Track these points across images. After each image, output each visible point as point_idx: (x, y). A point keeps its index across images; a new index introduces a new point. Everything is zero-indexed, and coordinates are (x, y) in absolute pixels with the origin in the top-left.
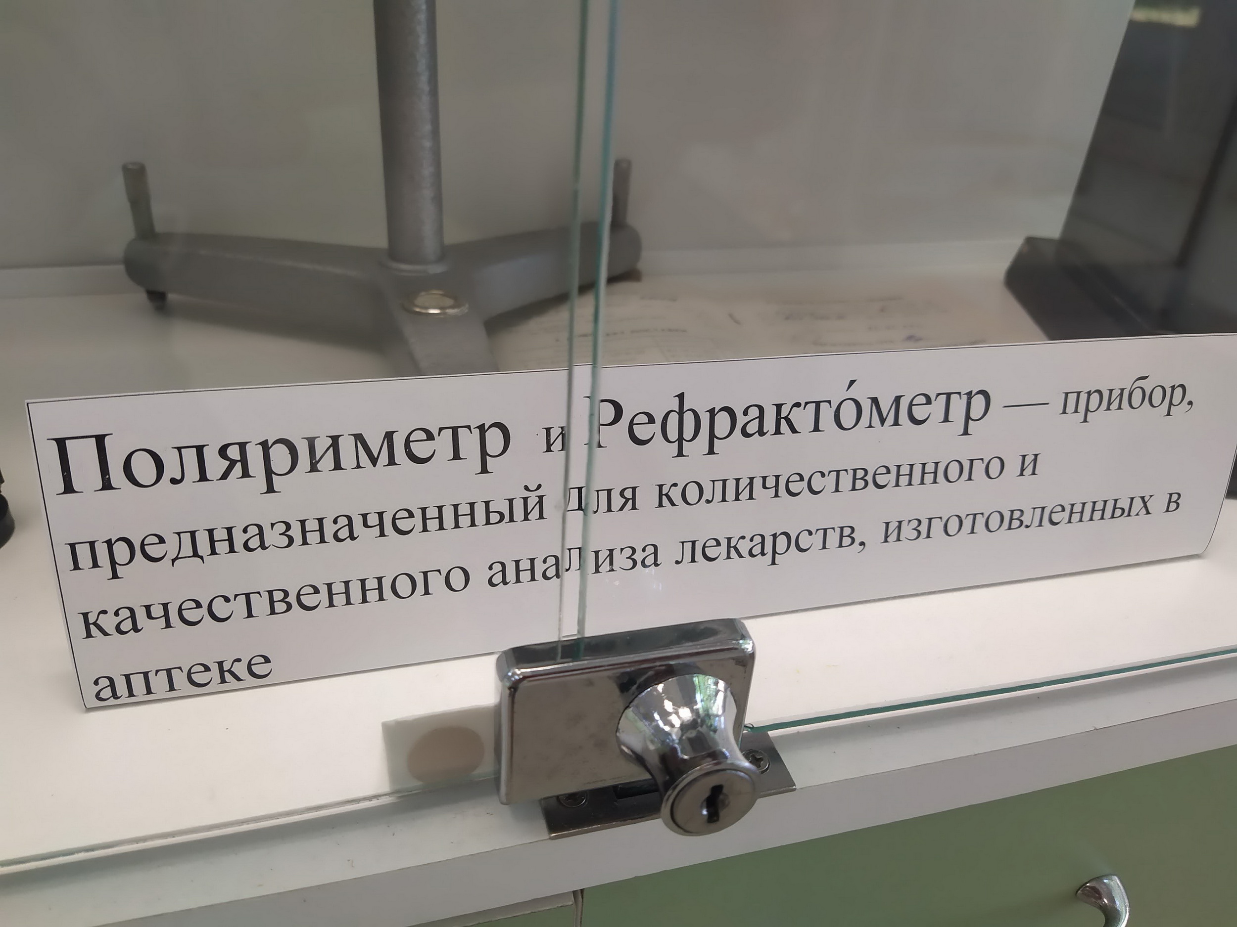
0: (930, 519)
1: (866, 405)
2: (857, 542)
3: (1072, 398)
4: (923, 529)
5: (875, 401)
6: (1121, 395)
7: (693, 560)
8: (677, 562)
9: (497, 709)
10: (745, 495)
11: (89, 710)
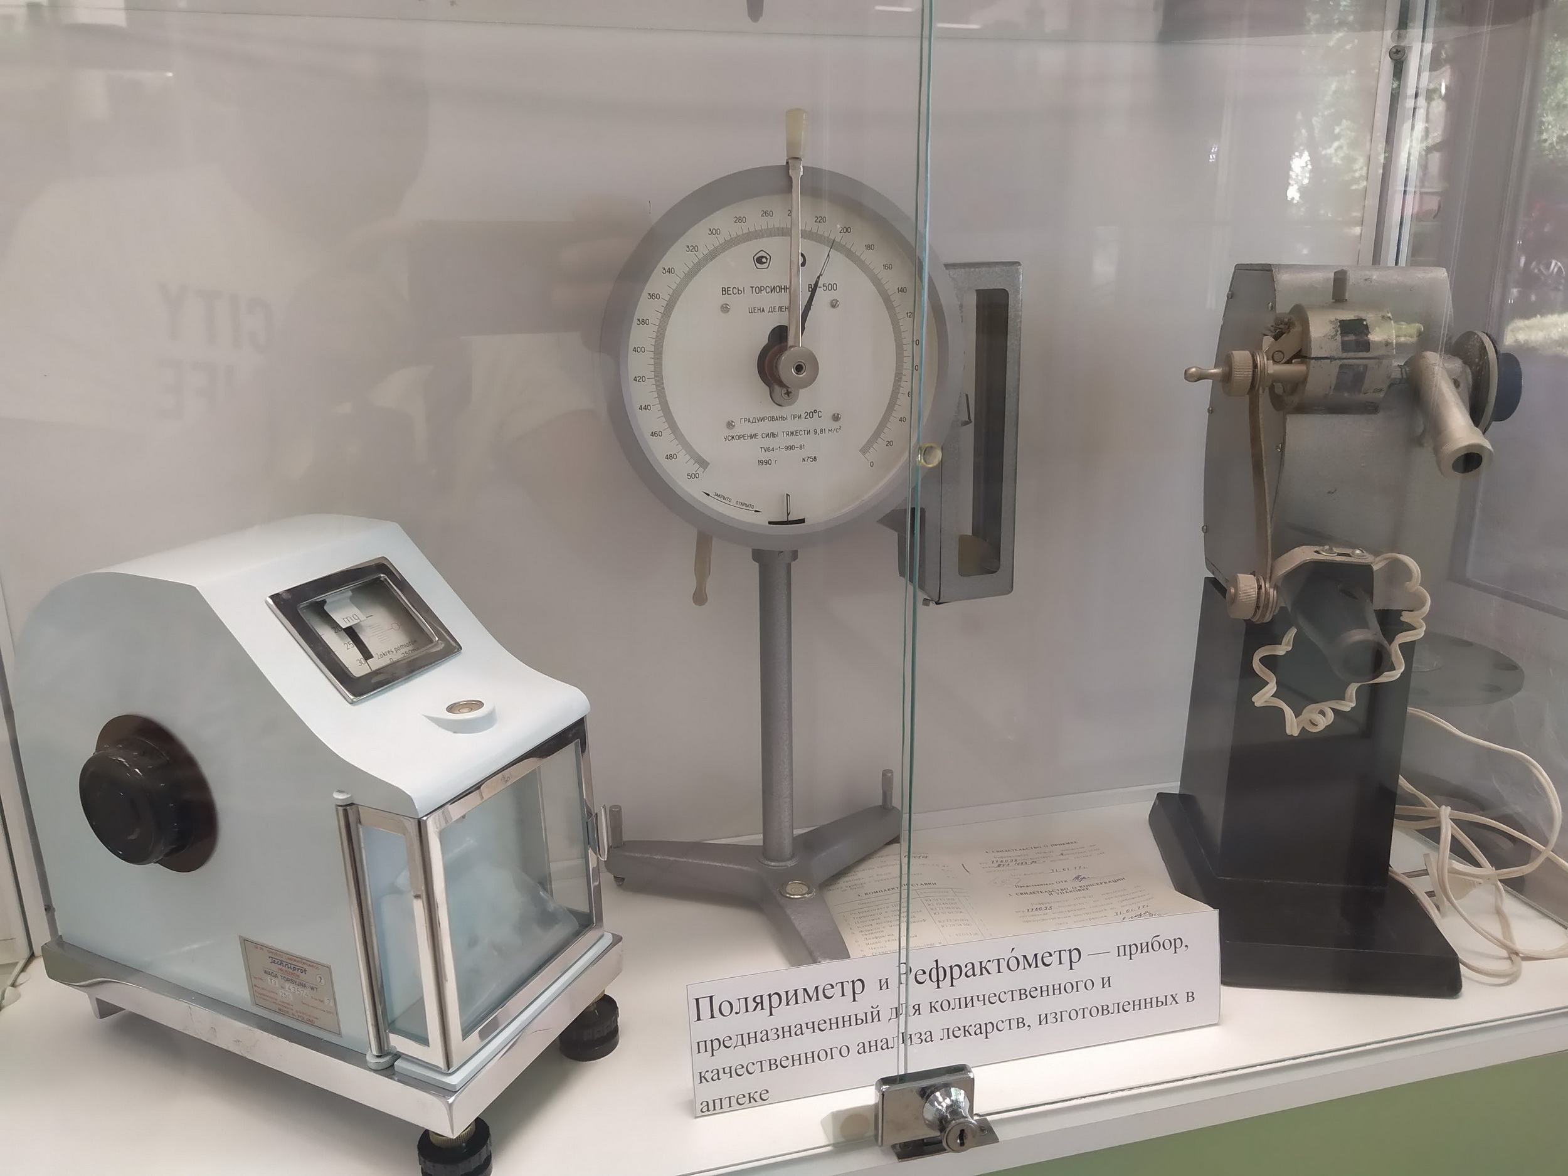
0: (1061, 1012)
1: (1021, 959)
2: (1026, 1025)
3: (1122, 949)
4: (1058, 1017)
5: (1025, 957)
6: (1147, 945)
7: (949, 1038)
8: (941, 1039)
9: (876, 1106)
10: (970, 1005)
11: (696, 1117)
